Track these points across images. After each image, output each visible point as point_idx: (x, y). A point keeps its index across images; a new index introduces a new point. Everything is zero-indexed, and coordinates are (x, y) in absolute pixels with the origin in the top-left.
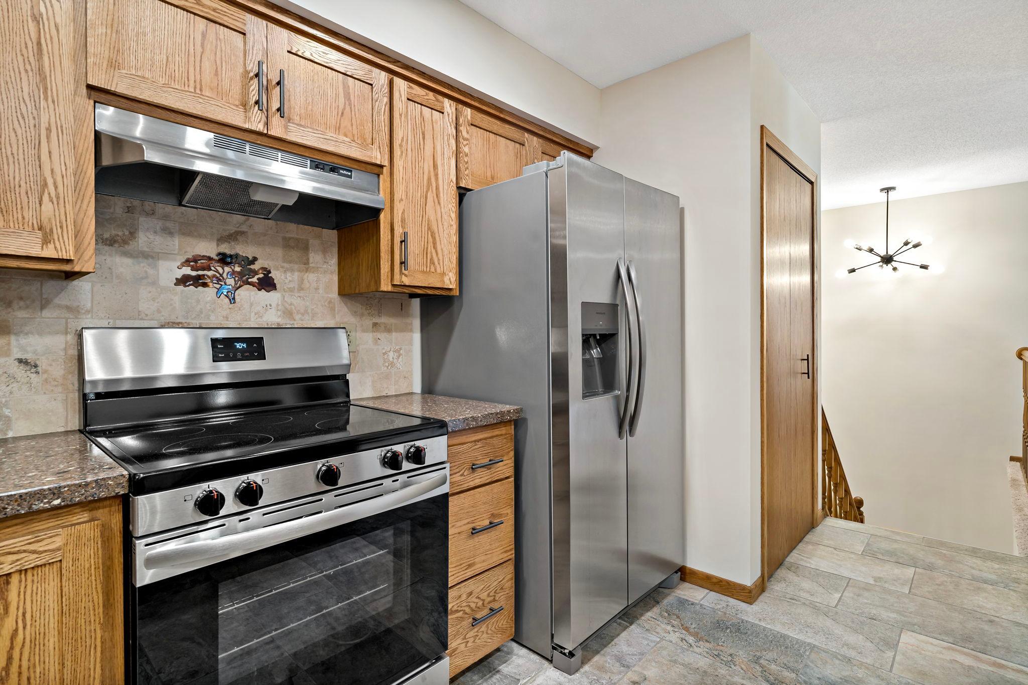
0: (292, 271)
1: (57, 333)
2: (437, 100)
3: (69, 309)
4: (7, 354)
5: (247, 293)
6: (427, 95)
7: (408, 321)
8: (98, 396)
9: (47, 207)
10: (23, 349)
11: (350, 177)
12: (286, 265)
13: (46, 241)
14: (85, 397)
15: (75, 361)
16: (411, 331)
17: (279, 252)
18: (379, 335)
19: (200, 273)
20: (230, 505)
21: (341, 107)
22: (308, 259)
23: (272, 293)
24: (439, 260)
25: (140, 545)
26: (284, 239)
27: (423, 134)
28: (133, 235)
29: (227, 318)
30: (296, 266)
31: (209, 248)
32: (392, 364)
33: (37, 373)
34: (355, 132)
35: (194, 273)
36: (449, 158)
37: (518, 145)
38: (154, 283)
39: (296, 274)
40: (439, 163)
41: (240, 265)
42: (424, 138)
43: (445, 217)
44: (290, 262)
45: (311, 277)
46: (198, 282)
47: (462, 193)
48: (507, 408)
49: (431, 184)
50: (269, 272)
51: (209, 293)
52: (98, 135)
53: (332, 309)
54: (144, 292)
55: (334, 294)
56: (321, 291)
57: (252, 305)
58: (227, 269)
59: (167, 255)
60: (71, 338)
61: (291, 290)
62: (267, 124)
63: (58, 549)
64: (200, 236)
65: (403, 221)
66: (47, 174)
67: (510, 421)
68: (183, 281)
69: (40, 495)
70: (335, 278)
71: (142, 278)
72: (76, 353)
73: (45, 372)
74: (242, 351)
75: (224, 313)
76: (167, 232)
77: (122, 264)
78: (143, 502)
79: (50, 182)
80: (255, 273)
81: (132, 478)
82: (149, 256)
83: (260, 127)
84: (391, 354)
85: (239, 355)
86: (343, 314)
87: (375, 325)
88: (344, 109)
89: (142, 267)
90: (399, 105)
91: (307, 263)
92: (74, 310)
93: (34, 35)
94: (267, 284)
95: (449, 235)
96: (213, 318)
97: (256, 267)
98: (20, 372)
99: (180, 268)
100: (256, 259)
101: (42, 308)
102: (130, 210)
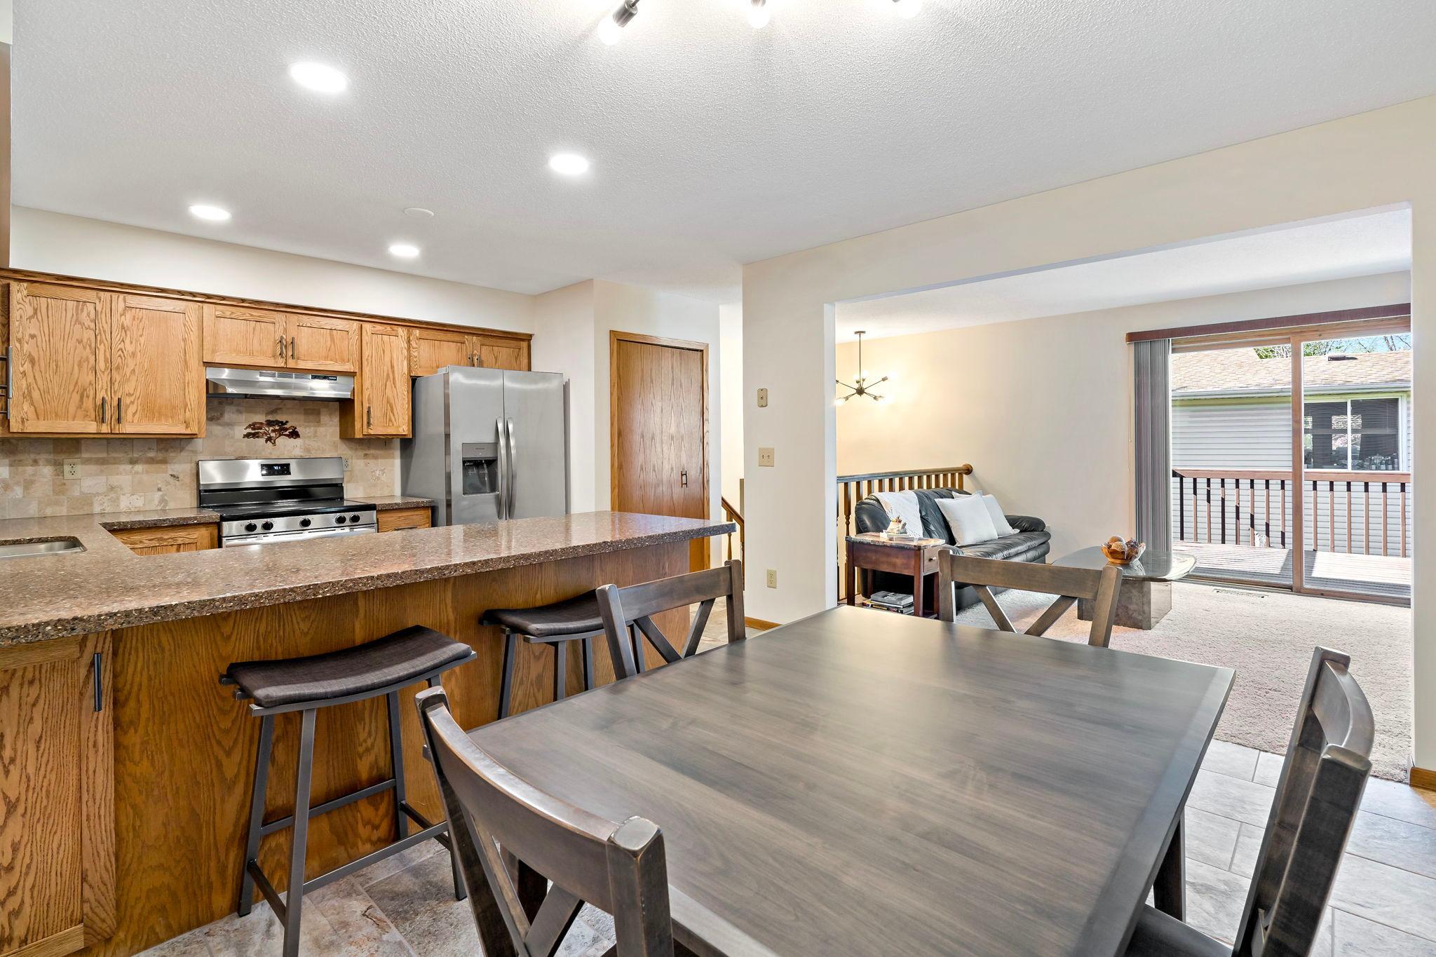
0: (310, 427)
1: (188, 463)
2: (393, 330)
3: (192, 451)
4: (166, 472)
5: (282, 440)
6: (386, 328)
7: (391, 452)
8: (206, 491)
9: (188, 413)
10: (173, 470)
11: (336, 380)
12: (306, 424)
13: (187, 427)
14: (200, 491)
15: (195, 476)
16: (393, 458)
17: (302, 417)
18: (368, 461)
19: (257, 431)
20: (259, 529)
21: (329, 346)
22: (320, 420)
23: (297, 440)
24: (395, 419)
25: (224, 539)
26: (305, 409)
27: (384, 351)
28: (222, 415)
29: (271, 454)
30: (312, 424)
31: (261, 418)
32: (378, 478)
33: (178, 481)
34: (337, 357)
35: (253, 431)
36: (402, 361)
37: (459, 344)
38: (233, 438)
39: (312, 428)
40: (395, 365)
41: (279, 426)
42: (384, 353)
43: (399, 394)
44: (309, 422)
45: (321, 430)
46: (255, 435)
47: (414, 380)
48: (425, 500)
49: (390, 377)
50: (296, 428)
51: (262, 441)
52: (207, 380)
53: (336, 447)
54: (227, 442)
55: (337, 438)
56: (328, 437)
57: (285, 446)
58: (271, 428)
59: (239, 424)
60: (194, 465)
61: (309, 437)
62: (286, 363)
63: (196, 538)
64: (256, 413)
65: (369, 400)
66: (188, 400)
67: (428, 507)
68: (248, 435)
69: (190, 519)
70: (338, 429)
71: (226, 436)
72: (195, 471)
73: (182, 480)
74: (278, 471)
75: (269, 451)
76: (240, 412)
77: (217, 429)
78: (225, 524)
79: (189, 404)
80: (286, 429)
81: (221, 516)
82: (230, 425)
83: (283, 365)
84: (378, 472)
85: (276, 473)
86: (344, 450)
87: (366, 455)
88: (330, 347)
89: (227, 430)
90: (365, 338)
91: (319, 422)
92: (195, 452)
93: (183, 346)
94: (294, 434)
95: (403, 404)
96: (263, 453)
97: (287, 426)
98: (171, 480)
99: (246, 429)
100: (287, 422)
101: (181, 452)
102: (221, 403)
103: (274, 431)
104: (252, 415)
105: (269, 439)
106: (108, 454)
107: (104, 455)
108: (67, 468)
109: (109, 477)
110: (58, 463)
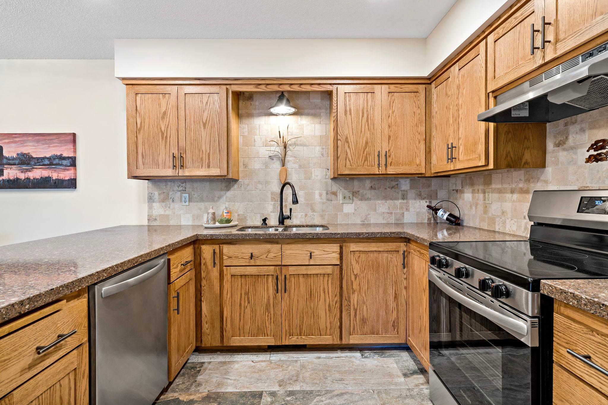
3: (545, 181)
9: (480, 147)
13: (480, 160)
19: (599, 152)
28: (567, 138)
31: (603, 135)
35: (595, 153)
38: (576, 163)
46: (598, 158)
59: (582, 145)
64: (600, 128)
68: (589, 159)
71: (571, 161)
76: (583, 130)
82: (573, 148)
89: (571, 155)
99: (588, 151)
101: (537, 182)
102: (566, 125)
104: (594, 131)
106: (502, 185)
107: (500, 186)
108: (487, 194)
109: (502, 203)
110: (484, 192)
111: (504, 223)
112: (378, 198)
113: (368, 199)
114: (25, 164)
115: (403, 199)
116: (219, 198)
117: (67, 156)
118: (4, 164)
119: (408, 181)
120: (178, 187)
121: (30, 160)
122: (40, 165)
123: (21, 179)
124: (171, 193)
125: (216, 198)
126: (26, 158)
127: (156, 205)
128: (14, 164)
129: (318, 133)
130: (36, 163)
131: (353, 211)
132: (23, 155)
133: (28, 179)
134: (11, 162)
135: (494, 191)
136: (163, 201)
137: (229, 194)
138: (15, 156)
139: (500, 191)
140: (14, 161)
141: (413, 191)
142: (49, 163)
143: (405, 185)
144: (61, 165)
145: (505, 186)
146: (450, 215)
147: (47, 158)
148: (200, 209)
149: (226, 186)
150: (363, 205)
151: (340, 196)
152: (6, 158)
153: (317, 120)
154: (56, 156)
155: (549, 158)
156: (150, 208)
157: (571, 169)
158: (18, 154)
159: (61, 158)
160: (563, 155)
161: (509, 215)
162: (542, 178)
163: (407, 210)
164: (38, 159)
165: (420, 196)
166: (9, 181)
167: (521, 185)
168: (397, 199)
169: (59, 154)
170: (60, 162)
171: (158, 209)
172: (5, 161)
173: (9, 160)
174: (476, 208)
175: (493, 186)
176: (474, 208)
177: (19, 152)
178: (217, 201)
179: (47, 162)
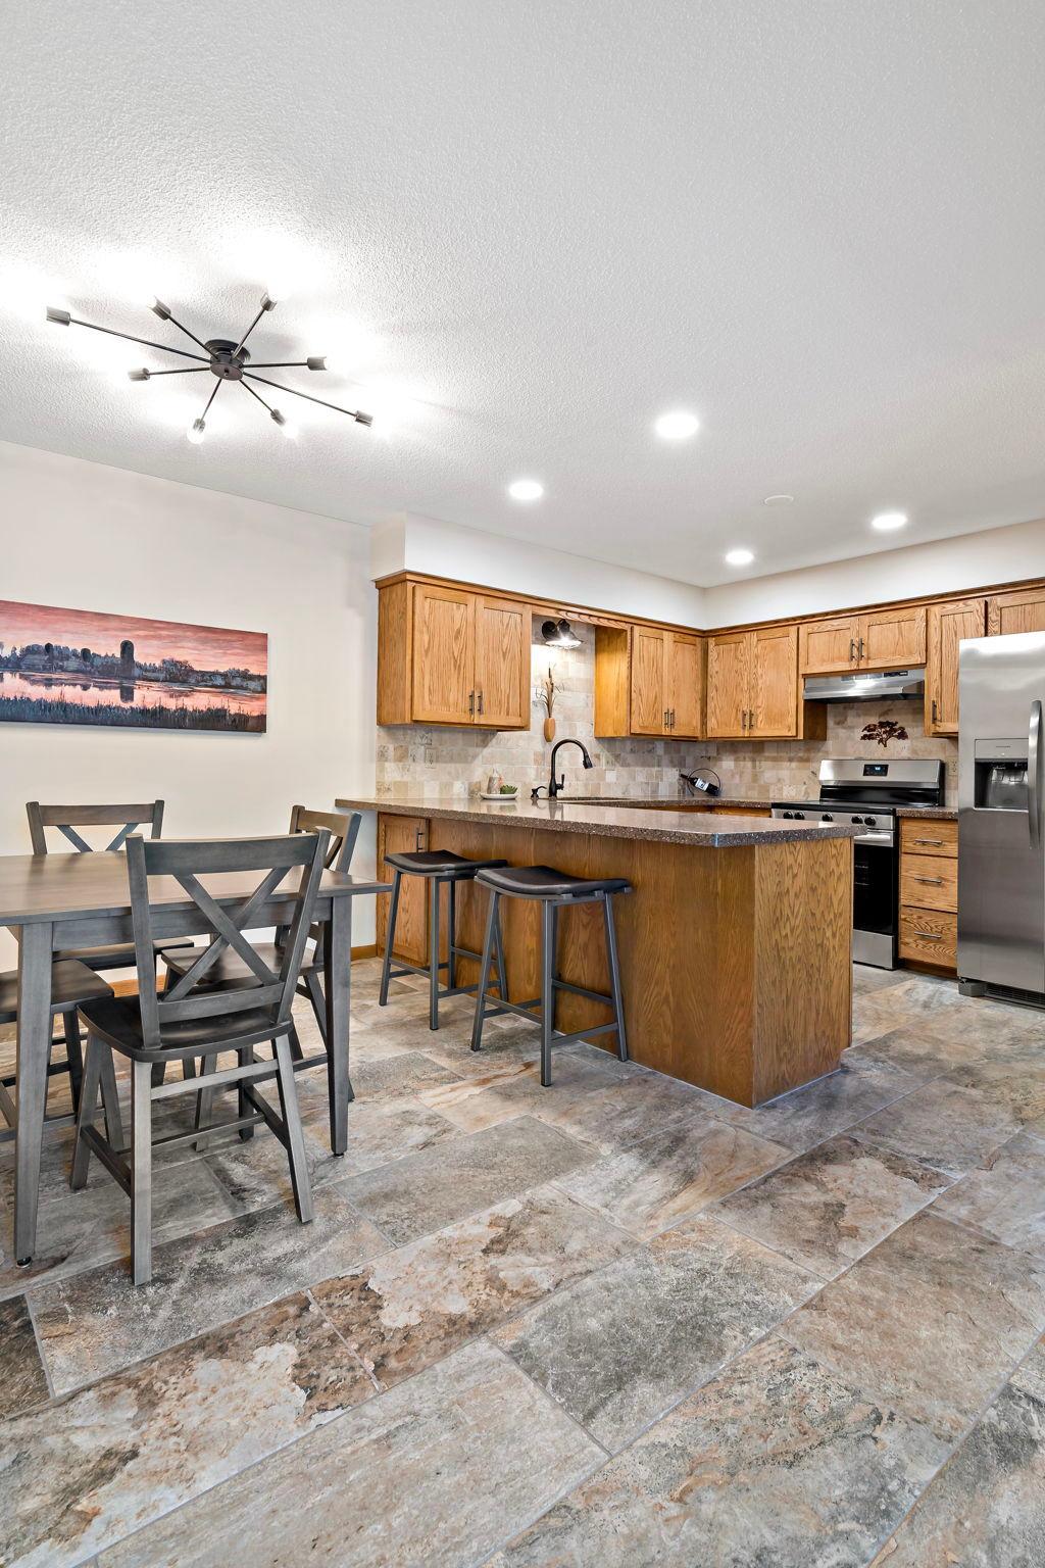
0: (917, 727)
3: (825, 751)
4: (808, 769)
5: (891, 742)
8: (825, 786)
9: (790, 719)
10: (813, 767)
12: (914, 724)
17: (910, 717)
19: (872, 733)
23: (906, 741)
26: (913, 709)
28: (846, 719)
29: (883, 754)
30: (919, 724)
31: (874, 720)
33: (817, 776)
34: (905, 650)
35: (869, 734)
38: (852, 740)
39: (919, 728)
41: (890, 727)
44: (916, 722)
46: (870, 737)
50: (905, 729)
51: (874, 743)
53: (944, 749)
57: (892, 747)
58: (884, 730)
59: (859, 727)
61: (917, 738)
64: (871, 715)
68: (864, 737)
71: (848, 738)
74: (877, 771)
75: (881, 752)
76: (859, 715)
79: (790, 711)
80: (897, 730)
82: (851, 728)
85: (875, 773)
86: (952, 752)
89: (849, 733)
92: (827, 753)
94: (903, 735)
96: (871, 755)
97: (897, 727)
98: (812, 777)
99: (863, 732)
100: (897, 723)
101: (818, 752)
102: (845, 708)
103: (884, 732)
104: (867, 718)
105: (881, 741)
107: (775, 755)
108: (757, 763)
109: (778, 771)
110: (754, 760)
111: (781, 789)
112: (637, 765)
113: (628, 765)
114: (179, 681)
115: (659, 766)
116: (475, 757)
117: (256, 673)
118: (134, 678)
119: (662, 744)
120: (422, 738)
121: (187, 675)
122: (206, 686)
123: (169, 710)
124: (411, 748)
125: (470, 758)
126: (180, 670)
127: (390, 766)
128: (157, 680)
129: (582, 675)
130: (199, 682)
131: (615, 780)
132: (175, 663)
133: (183, 710)
134: (148, 674)
135: (767, 759)
136: (401, 759)
137: (486, 751)
138: (158, 664)
139: (774, 759)
140: (155, 675)
141: (667, 756)
142: (223, 683)
143: (660, 748)
144: (246, 689)
145: (782, 754)
146: (710, 785)
147: (221, 675)
148: (449, 773)
149: (483, 741)
150: (624, 771)
151: (603, 761)
152: (140, 666)
153: (582, 658)
154: (238, 671)
155: (830, 733)
156: (381, 770)
157: (849, 743)
158: (164, 662)
159: (246, 676)
160: (842, 732)
161: (787, 781)
162: (823, 749)
163: (662, 780)
164: (203, 673)
165: (673, 764)
166: (144, 711)
167: (801, 755)
168: (653, 766)
169: (242, 669)
170: (245, 684)
171: (393, 772)
172: (137, 672)
173: (146, 670)
174: (741, 776)
175: (767, 754)
176: (737, 777)
177: (167, 658)
178: (471, 762)
179: (220, 681)
